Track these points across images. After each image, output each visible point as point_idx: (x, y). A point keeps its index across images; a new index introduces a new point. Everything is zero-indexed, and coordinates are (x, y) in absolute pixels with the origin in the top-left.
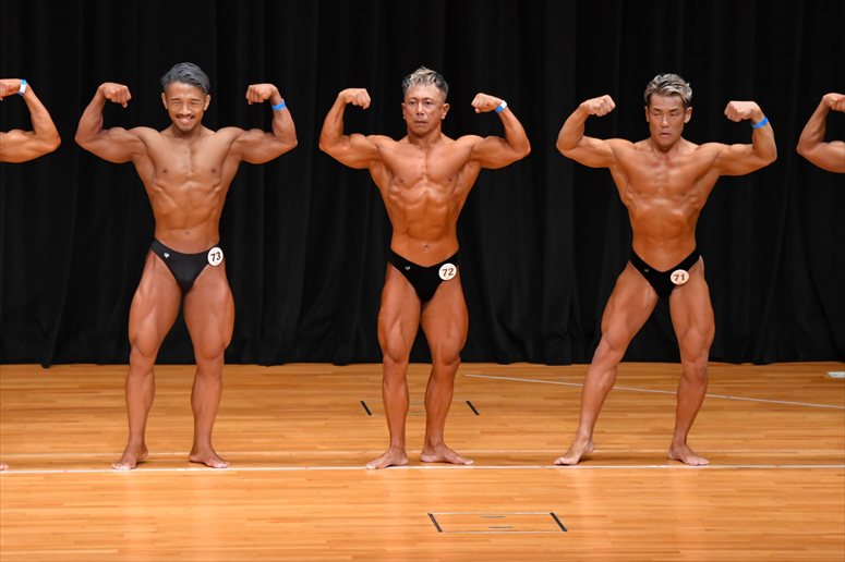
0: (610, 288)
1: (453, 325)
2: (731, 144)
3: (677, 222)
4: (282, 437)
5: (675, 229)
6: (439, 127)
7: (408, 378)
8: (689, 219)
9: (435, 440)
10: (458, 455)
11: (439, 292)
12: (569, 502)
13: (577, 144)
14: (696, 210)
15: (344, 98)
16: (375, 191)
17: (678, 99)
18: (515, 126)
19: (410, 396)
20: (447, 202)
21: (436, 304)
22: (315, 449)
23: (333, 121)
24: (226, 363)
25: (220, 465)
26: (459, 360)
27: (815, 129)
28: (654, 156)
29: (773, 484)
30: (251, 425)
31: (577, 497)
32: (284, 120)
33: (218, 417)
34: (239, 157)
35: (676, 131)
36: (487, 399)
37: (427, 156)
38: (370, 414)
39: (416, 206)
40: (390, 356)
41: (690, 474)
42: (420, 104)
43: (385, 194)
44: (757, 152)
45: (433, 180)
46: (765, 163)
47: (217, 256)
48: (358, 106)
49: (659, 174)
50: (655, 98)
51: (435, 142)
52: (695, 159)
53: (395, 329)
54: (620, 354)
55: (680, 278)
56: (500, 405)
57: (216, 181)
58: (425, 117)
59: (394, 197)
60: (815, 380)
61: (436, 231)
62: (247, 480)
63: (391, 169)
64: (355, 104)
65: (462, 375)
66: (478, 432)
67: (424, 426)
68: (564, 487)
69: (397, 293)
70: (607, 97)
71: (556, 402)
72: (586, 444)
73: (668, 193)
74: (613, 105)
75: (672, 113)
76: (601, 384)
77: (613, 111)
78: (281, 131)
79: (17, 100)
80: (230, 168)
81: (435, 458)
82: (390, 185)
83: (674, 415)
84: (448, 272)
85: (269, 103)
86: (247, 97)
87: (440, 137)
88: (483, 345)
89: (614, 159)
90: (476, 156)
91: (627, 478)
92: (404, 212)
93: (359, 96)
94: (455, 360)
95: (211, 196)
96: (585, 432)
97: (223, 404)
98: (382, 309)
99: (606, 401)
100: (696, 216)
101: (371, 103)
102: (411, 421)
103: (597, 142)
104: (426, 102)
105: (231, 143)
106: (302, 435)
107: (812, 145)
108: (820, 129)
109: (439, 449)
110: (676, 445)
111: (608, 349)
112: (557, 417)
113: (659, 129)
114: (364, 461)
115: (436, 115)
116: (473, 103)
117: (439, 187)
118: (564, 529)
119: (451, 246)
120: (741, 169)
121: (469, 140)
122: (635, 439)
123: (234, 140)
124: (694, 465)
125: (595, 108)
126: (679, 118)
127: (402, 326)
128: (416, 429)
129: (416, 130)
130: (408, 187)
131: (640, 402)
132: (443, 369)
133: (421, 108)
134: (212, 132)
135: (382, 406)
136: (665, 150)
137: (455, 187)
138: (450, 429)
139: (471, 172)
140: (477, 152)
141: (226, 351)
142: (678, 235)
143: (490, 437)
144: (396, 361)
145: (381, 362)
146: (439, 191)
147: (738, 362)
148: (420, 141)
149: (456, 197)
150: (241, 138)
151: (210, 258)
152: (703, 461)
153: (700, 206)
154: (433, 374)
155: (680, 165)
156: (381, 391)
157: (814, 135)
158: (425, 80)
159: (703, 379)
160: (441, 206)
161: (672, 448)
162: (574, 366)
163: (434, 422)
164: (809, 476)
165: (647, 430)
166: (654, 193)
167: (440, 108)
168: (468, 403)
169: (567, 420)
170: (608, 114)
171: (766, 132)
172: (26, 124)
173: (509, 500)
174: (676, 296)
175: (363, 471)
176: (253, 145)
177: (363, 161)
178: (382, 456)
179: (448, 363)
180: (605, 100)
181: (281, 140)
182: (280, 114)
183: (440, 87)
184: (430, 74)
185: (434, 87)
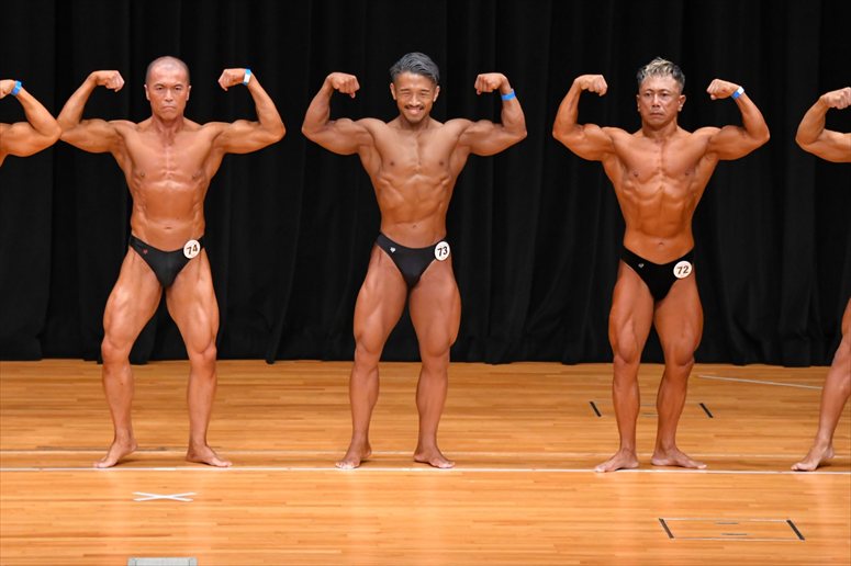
1: (688, 324)
4: (509, 437)
6: (675, 119)
7: (639, 378)
9: (667, 443)
10: (691, 459)
11: (673, 290)
12: (806, 509)
13: (817, 138)
15: (580, 85)
16: (607, 186)
18: (753, 113)
19: (641, 397)
20: (683, 197)
21: (669, 304)
22: (542, 450)
23: (568, 108)
24: (451, 361)
25: (445, 465)
26: (693, 360)
30: (478, 425)
31: (815, 504)
32: (514, 110)
34: (468, 149)
36: (721, 401)
37: (663, 152)
38: (599, 415)
39: (651, 202)
40: (620, 355)
42: (656, 96)
43: (618, 189)
45: (668, 175)
47: (443, 251)
51: (671, 135)
53: (627, 328)
56: (735, 408)
57: (443, 174)
58: (661, 109)
59: (628, 193)
61: (671, 228)
62: (472, 481)
63: (625, 162)
65: (697, 377)
66: (712, 436)
67: (656, 428)
68: (801, 494)
69: (629, 291)
71: (794, 406)
72: (825, 449)
76: (842, 387)
78: (510, 122)
79: (241, 90)
80: (459, 160)
81: (666, 462)
82: (624, 179)
84: (683, 270)
85: (498, 92)
86: (476, 86)
87: (675, 130)
88: (718, 346)
90: (713, 148)
92: (638, 208)
93: (596, 82)
94: (689, 360)
95: (439, 189)
96: (824, 437)
97: (449, 402)
98: (614, 308)
103: (838, 136)
104: (662, 93)
105: (459, 136)
106: (530, 436)
109: (670, 452)
111: (849, 352)
112: (795, 421)
115: (672, 107)
116: (708, 90)
117: (675, 182)
118: (801, 537)
119: (686, 243)
121: (706, 133)
123: (463, 131)
125: (836, 101)
127: (634, 324)
128: (647, 432)
129: (651, 122)
130: (643, 182)
133: (657, 100)
134: (440, 124)
135: (612, 408)
137: (692, 182)
138: (682, 432)
139: (707, 165)
140: (714, 143)
143: (725, 441)
144: (628, 361)
145: (611, 361)
146: (676, 186)
148: (655, 133)
149: (692, 192)
150: (469, 130)
151: (437, 253)
154: (666, 375)
156: (610, 392)
158: (661, 72)
160: (676, 201)
162: (812, 368)
163: (666, 424)
167: (677, 99)
168: (702, 405)
169: (805, 424)
172: (251, 114)
173: (743, 506)
175: (592, 474)
176: (482, 136)
177: (597, 152)
178: (612, 458)
179: (682, 364)
180: (845, 92)
181: (510, 131)
182: (510, 105)
183: (676, 78)
184: (666, 65)
185: (670, 77)
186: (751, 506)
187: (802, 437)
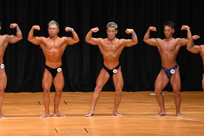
0: (98, 73)
2: (127, 39)
3: (114, 58)
4: (19, 110)
5: (113, 59)
6: (57, 35)
7: (50, 95)
8: (117, 57)
9: (56, 111)
10: (62, 114)
11: (57, 75)
12: (88, 125)
13: (90, 39)
14: (119, 55)
15: (34, 28)
16: (41, 50)
17: (114, 28)
18: (75, 35)
19: (50, 100)
20: (59, 53)
21: (56, 78)
22: (27, 113)
23: (31, 33)
24: (5, 92)
25: (3, 117)
26: (62, 91)
27: (147, 35)
28: (108, 42)
29: (137, 121)
30: (11, 107)
31: (91, 124)
32: (19, 32)
33: (3, 106)
34: (8, 42)
35: (114, 36)
36: (69, 101)
37: (54, 42)
38: (40, 104)
39: (51, 54)
41: (118, 118)
42: (52, 29)
43: (44, 51)
44: (133, 41)
45: (56, 48)
46: (135, 44)
47: (3, 66)
48: (37, 30)
49: (110, 46)
50: (109, 28)
51: (56, 38)
52: (118, 43)
53: (46, 84)
54: (101, 89)
55: (115, 71)
56: (72, 102)
57: (2, 48)
58: (54, 32)
59: (46, 52)
60: (147, 96)
61: (56, 60)
62: (10, 121)
63: (45, 45)
64: (36, 29)
65: (63, 95)
66: (67, 109)
67: (54, 107)
68: (88, 122)
69: (47, 75)
70: (97, 28)
71: (85, 101)
72: (93, 111)
73: (112, 51)
74: (98, 30)
75: (113, 31)
76: (96, 97)
77: (99, 31)
78: (18, 35)
80: (6, 45)
81: (56, 115)
82: (45, 49)
83: (114, 104)
84: (59, 70)
85: (15, 28)
86: (10, 27)
87: (57, 37)
88: (68, 88)
89: (99, 43)
90: (66, 42)
91: (102, 119)
92: (48, 55)
93: (37, 27)
94: (61, 91)
95: (1, 51)
96: (93, 108)
97: (4, 102)
98: (43, 79)
99: (98, 101)
100: (119, 57)
101: (40, 29)
102: (50, 106)
103: (95, 39)
104: (54, 29)
105: (6, 39)
106: (24, 110)
107: (147, 39)
108: (149, 35)
109: (57, 113)
110: (114, 112)
111: (98, 88)
112: (86, 105)
113: (110, 35)
114: (39, 116)
115: (56, 32)
116: (65, 29)
117: (57, 49)
118: (87, 132)
119: (60, 64)
120: (129, 45)
121: (64, 38)
122: (104, 110)
123: (7, 38)
124: (118, 116)
125: (94, 31)
126: (114, 33)
127: (48, 83)
128: (52, 108)
130: (50, 49)
131: (105, 101)
132: (58, 93)
133: (52, 30)
134: (1, 36)
135: (43, 103)
136: (111, 40)
137: (61, 49)
138: (60, 108)
139: (65, 46)
140: (66, 41)
141: (5, 90)
142: (115, 61)
143: (70, 110)
144: (47, 91)
145: (43, 92)
146: (57, 50)
147: (129, 91)
148: (52, 38)
149: (61, 52)
150: (9, 37)
151: (1, 67)
152: (121, 115)
153: (119, 54)
154: (56, 95)
155: (115, 44)
156: (43, 99)
157: (147, 37)
158: (53, 24)
159: (121, 95)
160: (57, 54)
161: (113, 112)
162: (90, 92)
163: (56, 106)
164: (146, 119)
165: (108, 108)
166: (109, 51)
167: (57, 30)
168: (64, 101)
169: (88, 106)
170: (97, 32)
171: (135, 36)
173: (74, 125)
174: (114, 76)
175: (39, 118)
176: (11, 38)
177: (38, 43)
178: (43, 115)
179: (59, 92)
180: (96, 29)
181: (18, 38)
182: (18, 31)
183: (57, 25)
184: (54, 22)
185: (55, 25)
186: (76, 125)
187: (87, 109)
